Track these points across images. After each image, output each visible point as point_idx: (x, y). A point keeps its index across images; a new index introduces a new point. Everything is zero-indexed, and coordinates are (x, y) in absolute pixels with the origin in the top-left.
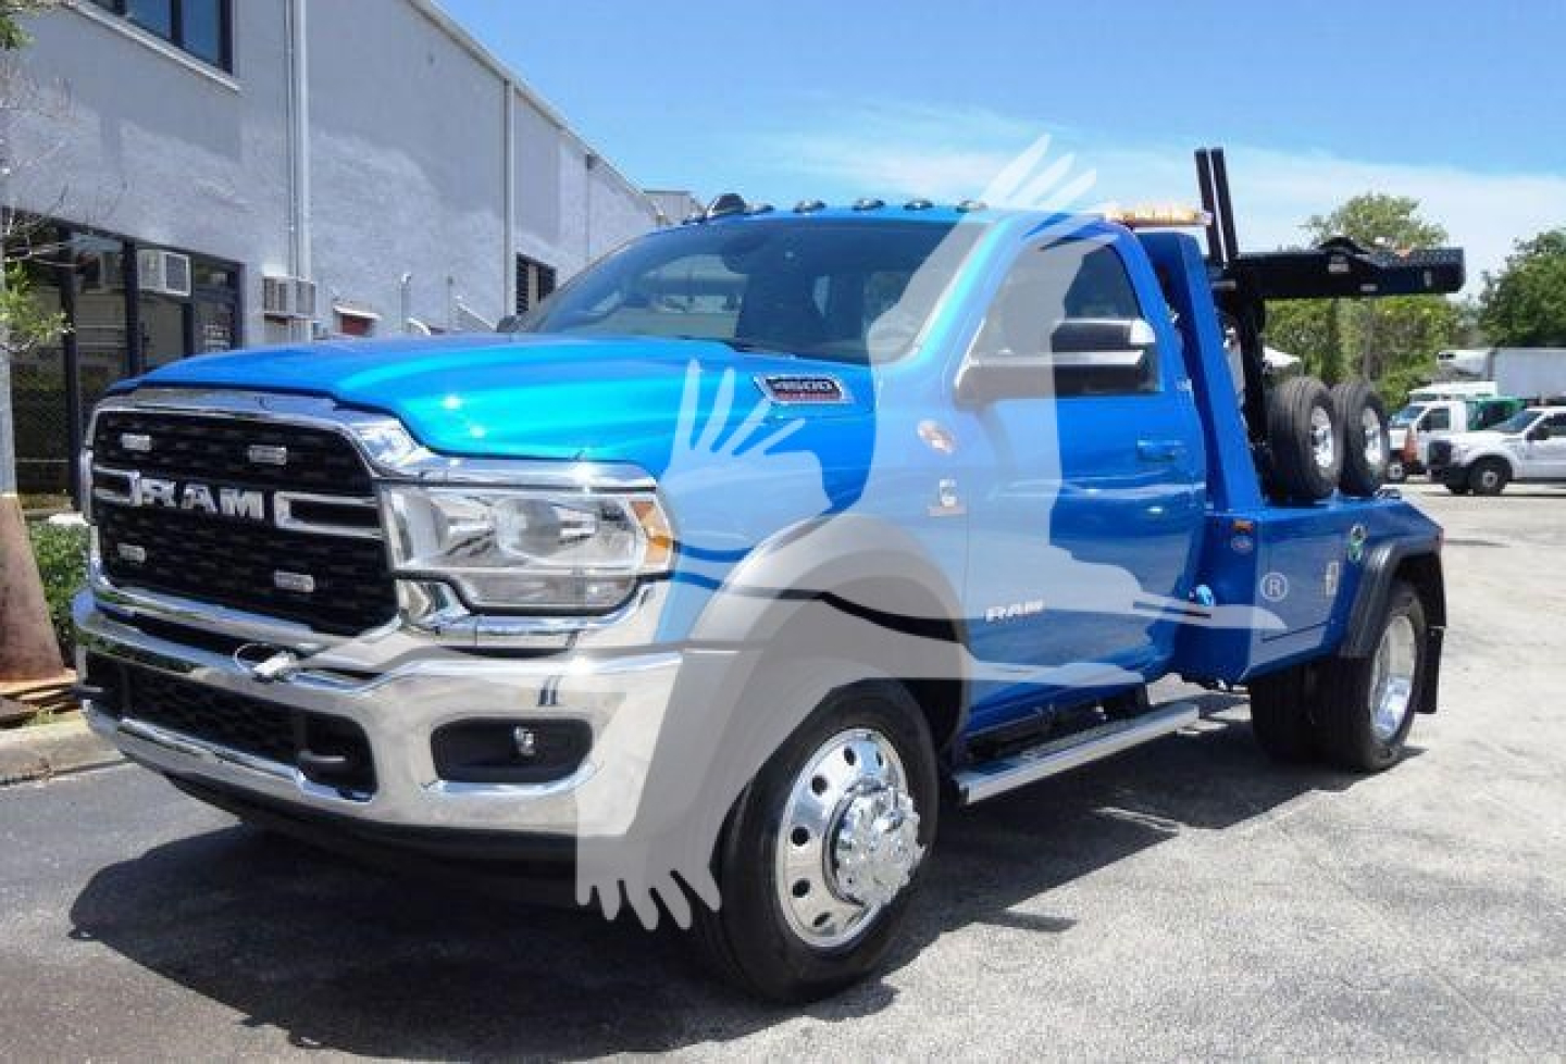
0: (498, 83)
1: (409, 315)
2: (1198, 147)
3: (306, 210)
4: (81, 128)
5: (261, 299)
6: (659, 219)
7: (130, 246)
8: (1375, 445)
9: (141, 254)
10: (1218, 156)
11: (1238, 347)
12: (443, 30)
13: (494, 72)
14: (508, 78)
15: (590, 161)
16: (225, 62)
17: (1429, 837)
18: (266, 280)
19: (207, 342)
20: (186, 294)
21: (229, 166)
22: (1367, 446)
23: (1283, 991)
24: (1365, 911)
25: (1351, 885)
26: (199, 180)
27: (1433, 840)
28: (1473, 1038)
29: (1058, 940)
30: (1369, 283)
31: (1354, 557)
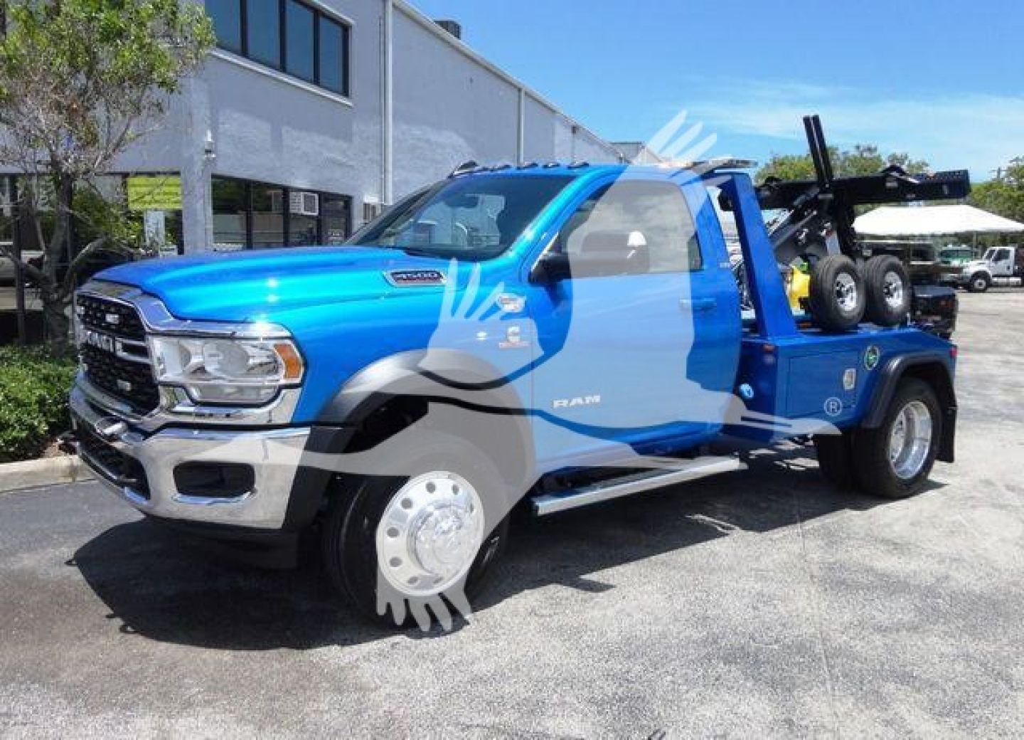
0: (516, 91)
1: (456, 220)
2: (805, 115)
3: (390, 167)
4: (258, 131)
5: (362, 214)
6: (621, 159)
7: (286, 190)
8: (898, 296)
9: (292, 195)
10: (816, 119)
11: (835, 235)
12: (479, 64)
13: (511, 84)
14: (520, 86)
15: (574, 129)
16: (345, 93)
17: (895, 544)
18: (365, 204)
19: (331, 238)
20: (316, 214)
21: (345, 145)
22: (892, 296)
23: (705, 642)
24: (809, 592)
25: (815, 574)
26: (327, 154)
27: (896, 546)
28: (806, 683)
29: (592, 598)
30: (912, 193)
31: (871, 366)
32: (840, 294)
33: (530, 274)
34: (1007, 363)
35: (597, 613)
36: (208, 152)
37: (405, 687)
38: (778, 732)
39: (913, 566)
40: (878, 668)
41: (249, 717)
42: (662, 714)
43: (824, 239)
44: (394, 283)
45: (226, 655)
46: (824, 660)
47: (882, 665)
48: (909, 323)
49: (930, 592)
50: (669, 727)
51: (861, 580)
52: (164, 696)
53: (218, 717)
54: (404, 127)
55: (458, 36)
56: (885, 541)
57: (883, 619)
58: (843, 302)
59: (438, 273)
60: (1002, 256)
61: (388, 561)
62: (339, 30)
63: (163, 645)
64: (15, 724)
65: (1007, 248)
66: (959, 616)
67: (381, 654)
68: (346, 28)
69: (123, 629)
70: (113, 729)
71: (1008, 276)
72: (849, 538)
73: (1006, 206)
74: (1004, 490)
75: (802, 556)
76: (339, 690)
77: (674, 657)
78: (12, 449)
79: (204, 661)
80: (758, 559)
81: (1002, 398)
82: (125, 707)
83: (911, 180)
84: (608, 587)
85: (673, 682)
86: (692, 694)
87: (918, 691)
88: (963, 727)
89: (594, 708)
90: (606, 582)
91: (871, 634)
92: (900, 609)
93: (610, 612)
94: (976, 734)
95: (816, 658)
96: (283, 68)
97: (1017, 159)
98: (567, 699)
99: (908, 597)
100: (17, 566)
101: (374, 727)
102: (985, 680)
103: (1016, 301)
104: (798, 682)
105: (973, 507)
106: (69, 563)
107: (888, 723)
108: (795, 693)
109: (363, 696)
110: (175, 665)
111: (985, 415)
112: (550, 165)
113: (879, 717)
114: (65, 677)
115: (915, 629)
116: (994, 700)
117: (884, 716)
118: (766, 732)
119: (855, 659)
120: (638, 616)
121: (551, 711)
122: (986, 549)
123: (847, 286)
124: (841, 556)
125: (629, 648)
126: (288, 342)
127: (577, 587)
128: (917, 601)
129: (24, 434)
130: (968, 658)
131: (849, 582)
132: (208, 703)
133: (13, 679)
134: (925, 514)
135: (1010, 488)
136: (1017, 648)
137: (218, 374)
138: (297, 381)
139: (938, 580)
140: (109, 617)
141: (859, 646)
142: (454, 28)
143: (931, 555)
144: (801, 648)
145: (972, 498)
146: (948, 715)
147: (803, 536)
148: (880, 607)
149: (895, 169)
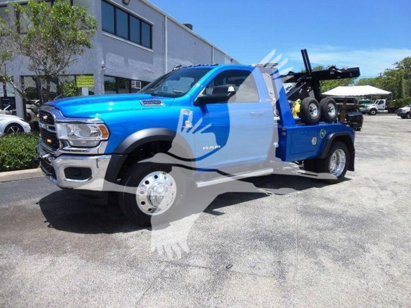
0: (211, 47)
2: (301, 49)
7: (130, 80)
8: (333, 112)
9: (132, 82)
10: (305, 50)
11: (312, 91)
12: (198, 38)
13: (209, 45)
14: (212, 45)
15: (232, 60)
16: (151, 47)
20: (140, 88)
21: (151, 65)
22: (331, 112)
23: (253, 233)
24: (295, 216)
25: (299, 209)
26: (144, 68)
27: (330, 200)
28: (288, 248)
29: (216, 217)
30: (339, 76)
31: (322, 136)
32: (311, 111)
33: (194, 102)
34: (380, 138)
35: (217, 222)
36: (103, 67)
37: (143, 247)
38: (274, 266)
39: (335, 207)
40: (316, 243)
41: (85, 257)
42: (233, 259)
43: (308, 93)
44: (144, 105)
45: (83, 235)
46: (296, 240)
47: (317, 242)
48: (338, 122)
49: (340, 216)
50: (234, 263)
51: (315, 212)
52: (57, 249)
53: (74, 257)
54: (171, 59)
55: (191, 29)
56: (326, 199)
57: (321, 226)
58: (312, 114)
59: (160, 102)
60: (381, 102)
61: (140, 202)
62: (149, 26)
63: (61, 232)
64: (3, 258)
65: (383, 100)
66: (349, 225)
67: (137, 236)
68: (151, 26)
69: (49, 226)
70: (36, 261)
71: (383, 110)
72: (313, 197)
73: (383, 85)
74: (372, 181)
75: (295, 203)
76: (119, 248)
77: (242, 238)
78: (26, 165)
79: (74, 238)
80: (278, 204)
81: (376, 150)
82: (43, 253)
83: (339, 71)
84: (223, 214)
85: (239, 247)
86: (246, 251)
87: (329, 252)
88: (344, 265)
89: (208, 256)
90: (222, 212)
91: (315, 231)
92: (328, 222)
93: (222, 222)
94: (349, 268)
95: (293, 239)
96: (129, 39)
97: (387, 69)
98: (199, 252)
99: (331, 218)
100: (20, 204)
101: (128, 261)
102: (355, 248)
103: (386, 118)
104: (285, 248)
105: (360, 187)
106: (37, 203)
107: (316, 263)
108: (283, 252)
109: (127, 250)
110: (64, 238)
111: (369, 155)
112: (205, 65)
113: (313, 261)
114: (25, 242)
115: (332, 229)
116: (357, 255)
117: (315, 261)
118: (270, 266)
119: (308, 240)
120: (231, 223)
121: (193, 257)
122: (362, 202)
123: (314, 108)
124: (309, 203)
125: (226, 235)
126: (104, 125)
127: (211, 213)
128: (335, 220)
129: (30, 160)
130: (350, 240)
131: (310, 212)
132: (72, 252)
133: (7, 243)
134: (342, 189)
135: (374, 180)
136: (369, 237)
137: (79, 136)
138: (107, 138)
139: (343, 212)
140: (45, 222)
141: (310, 235)
142: (190, 26)
143: (342, 203)
144: (288, 236)
145: (360, 183)
146: (339, 261)
147: (297, 196)
148: (320, 221)
149: (333, 67)
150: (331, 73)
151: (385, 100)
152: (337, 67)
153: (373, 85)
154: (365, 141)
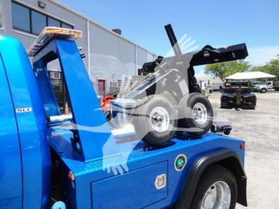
1: (114, 79)
3: (89, 65)
9: (51, 73)
10: (170, 26)
12: (121, 38)
13: (132, 44)
15: (154, 55)
20: (59, 78)
30: (216, 58)
60: (269, 84)
65: (270, 82)
68: (72, 27)
71: (271, 89)
73: (270, 71)
83: (215, 51)
149: (208, 46)
150: (205, 55)
151: (272, 82)
152: (213, 47)
153: (262, 71)
154: (259, 123)
